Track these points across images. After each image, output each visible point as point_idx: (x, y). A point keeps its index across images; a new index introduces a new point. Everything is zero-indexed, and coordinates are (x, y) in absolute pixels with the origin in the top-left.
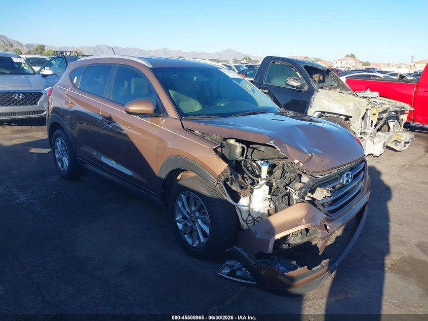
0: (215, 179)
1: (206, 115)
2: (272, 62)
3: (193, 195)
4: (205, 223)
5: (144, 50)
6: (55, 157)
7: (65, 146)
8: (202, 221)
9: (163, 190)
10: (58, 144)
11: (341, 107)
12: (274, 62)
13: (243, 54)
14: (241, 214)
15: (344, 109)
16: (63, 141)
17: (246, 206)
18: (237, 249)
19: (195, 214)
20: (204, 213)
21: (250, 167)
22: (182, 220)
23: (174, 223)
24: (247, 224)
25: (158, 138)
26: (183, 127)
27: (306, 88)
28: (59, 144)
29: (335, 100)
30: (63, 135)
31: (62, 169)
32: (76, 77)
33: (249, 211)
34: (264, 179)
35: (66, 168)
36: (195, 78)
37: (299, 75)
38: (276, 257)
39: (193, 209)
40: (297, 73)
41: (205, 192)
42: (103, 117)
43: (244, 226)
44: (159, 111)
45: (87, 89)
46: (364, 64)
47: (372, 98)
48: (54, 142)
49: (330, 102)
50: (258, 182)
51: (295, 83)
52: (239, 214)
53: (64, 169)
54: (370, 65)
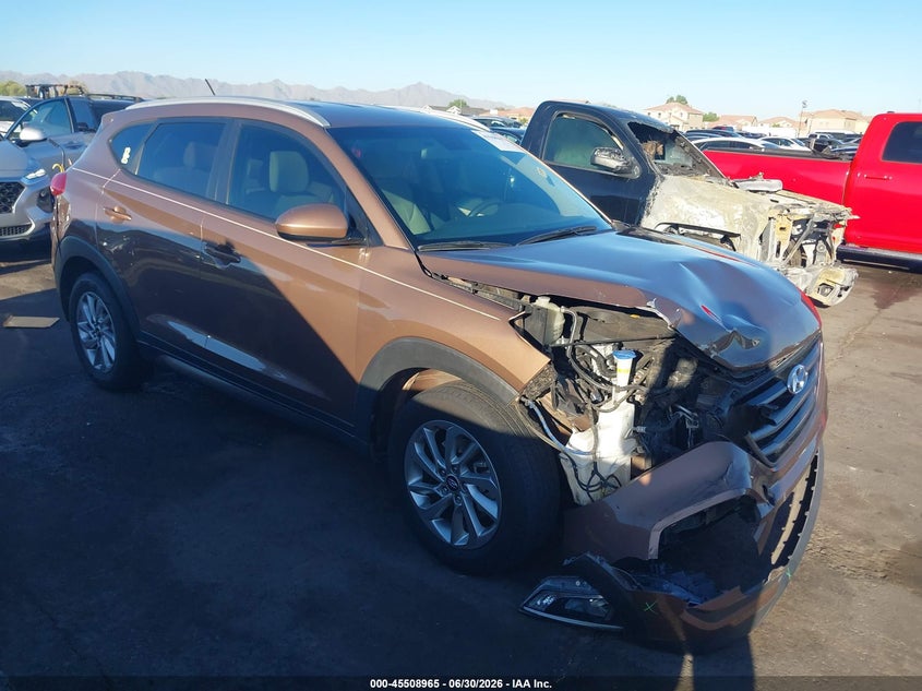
0: (514, 392)
1: (469, 239)
2: (557, 113)
3: (453, 429)
4: (485, 493)
5: (229, 85)
6: (79, 337)
7: (105, 312)
8: (478, 488)
9: (372, 417)
10: (85, 307)
11: (715, 213)
12: (561, 115)
13: (449, 94)
14: (576, 470)
15: (721, 217)
16: (100, 300)
17: (588, 453)
18: (593, 558)
19: (458, 472)
20: (481, 470)
21: (582, 359)
22: (421, 485)
23: (404, 493)
24: (588, 492)
25: (362, 296)
26: (423, 268)
27: (637, 172)
28: (87, 308)
29: (701, 198)
30: (99, 288)
31: (98, 367)
32: (128, 150)
33: (595, 464)
34: (624, 389)
35: (108, 365)
36: (424, 152)
37: (618, 143)
38: (662, 567)
39: (454, 460)
40: (615, 139)
41: (487, 421)
42: (210, 244)
43: (583, 497)
44: (358, 232)
45: (157, 177)
46: (706, 118)
47: (768, 192)
48: (76, 303)
49: (689, 203)
50: (610, 395)
51: (613, 163)
52: (569, 471)
53: (104, 367)
54: (718, 119)
